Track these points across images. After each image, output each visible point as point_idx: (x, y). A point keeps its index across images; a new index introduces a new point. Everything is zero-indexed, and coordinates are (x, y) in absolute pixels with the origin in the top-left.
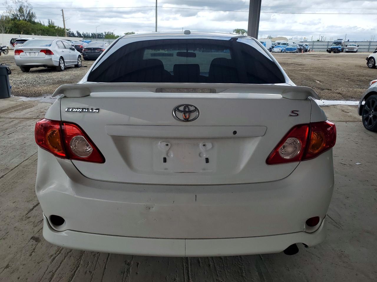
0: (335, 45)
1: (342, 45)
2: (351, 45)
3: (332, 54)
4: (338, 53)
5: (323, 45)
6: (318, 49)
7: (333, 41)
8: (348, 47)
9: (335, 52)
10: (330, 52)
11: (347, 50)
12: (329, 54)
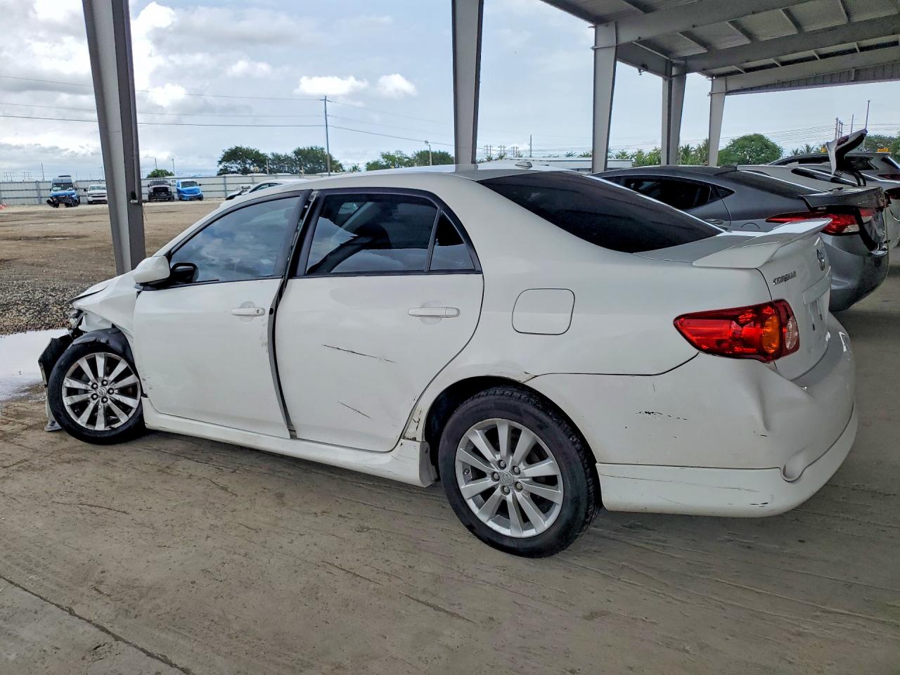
0: (60, 188)
1: (76, 189)
2: (93, 188)
3: (62, 208)
4: (75, 206)
5: (27, 190)
6: (15, 200)
7: (51, 179)
8: (89, 192)
9: (68, 205)
10: (55, 205)
11: (91, 199)
12: (55, 209)
